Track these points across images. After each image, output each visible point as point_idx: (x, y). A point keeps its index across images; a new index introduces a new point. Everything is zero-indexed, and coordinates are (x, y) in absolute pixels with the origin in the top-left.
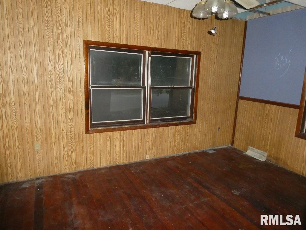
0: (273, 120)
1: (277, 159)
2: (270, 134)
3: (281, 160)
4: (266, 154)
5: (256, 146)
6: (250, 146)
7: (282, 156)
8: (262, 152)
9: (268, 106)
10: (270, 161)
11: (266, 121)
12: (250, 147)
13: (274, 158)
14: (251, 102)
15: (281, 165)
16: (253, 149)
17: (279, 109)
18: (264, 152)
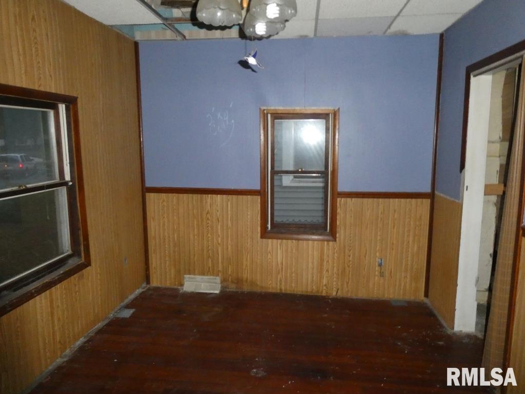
0: (220, 220)
1: (239, 281)
2: (219, 244)
3: (247, 281)
4: (218, 280)
5: (196, 272)
6: (185, 274)
7: (246, 275)
8: (212, 277)
9: (209, 198)
10: (228, 289)
11: (208, 223)
12: (186, 276)
13: (232, 282)
14: (174, 194)
15: (246, 288)
16: (193, 278)
17: (229, 200)
18: (215, 277)
